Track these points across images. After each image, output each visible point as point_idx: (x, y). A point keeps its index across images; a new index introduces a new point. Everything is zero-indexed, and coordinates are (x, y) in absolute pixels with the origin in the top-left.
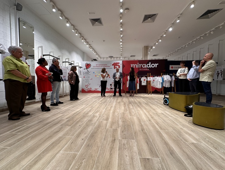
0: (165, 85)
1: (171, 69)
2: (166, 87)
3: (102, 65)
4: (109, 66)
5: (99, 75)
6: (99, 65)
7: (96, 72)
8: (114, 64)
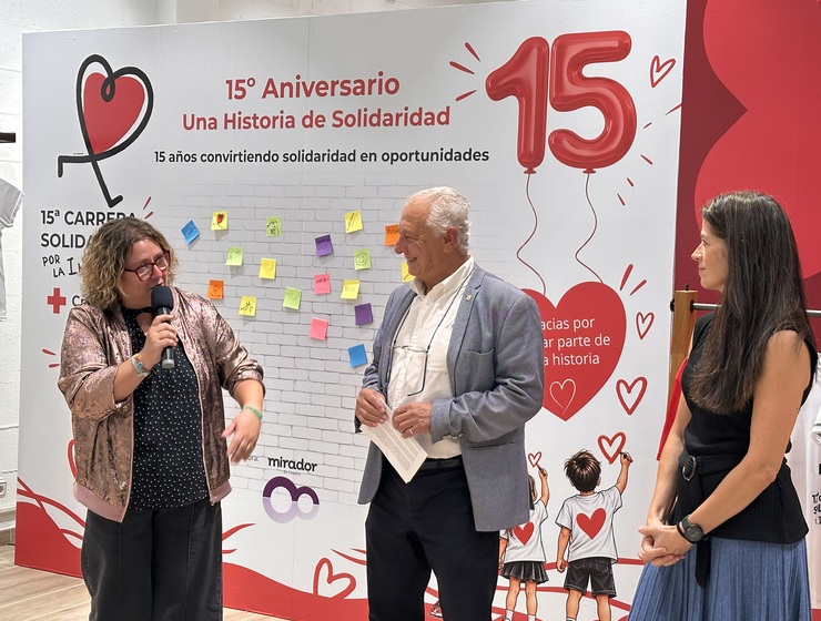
3: (320, 88)
4: (432, 119)
5: (263, 279)
6: (267, 92)
7: (221, 217)
8: (531, 68)
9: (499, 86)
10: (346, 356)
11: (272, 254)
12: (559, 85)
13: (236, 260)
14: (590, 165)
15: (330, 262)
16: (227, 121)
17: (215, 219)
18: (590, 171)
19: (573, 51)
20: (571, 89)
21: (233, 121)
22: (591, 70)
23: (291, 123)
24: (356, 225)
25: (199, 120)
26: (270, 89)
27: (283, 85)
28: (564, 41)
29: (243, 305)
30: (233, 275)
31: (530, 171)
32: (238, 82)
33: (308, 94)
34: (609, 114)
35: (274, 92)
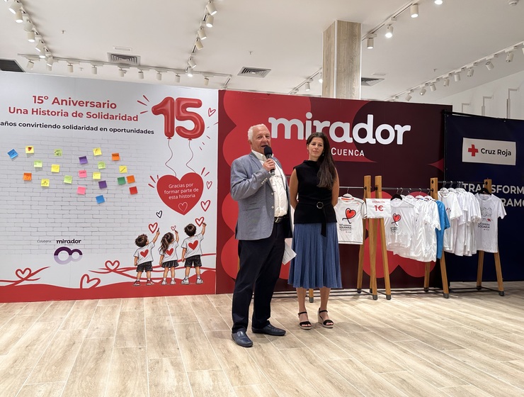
0: (455, 245)
1: (467, 157)
2: (460, 254)
3: (80, 104)
4: (130, 119)
5: (53, 173)
6: (54, 102)
7: (30, 148)
8: (168, 106)
9: (156, 110)
10: (95, 200)
11: (57, 163)
12: (179, 113)
13: (39, 165)
14: (190, 138)
15: (86, 166)
16: (33, 111)
17: (27, 149)
18: (190, 139)
19: (182, 103)
20: (183, 114)
21: (37, 112)
22: (189, 109)
23: (67, 114)
24: (99, 153)
25: (17, 110)
26: (56, 101)
27: (62, 101)
28: (179, 100)
29: (43, 182)
30: (37, 171)
31: (169, 138)
32: (39, 97)
33: (75, 105)
34: (196, 123)
35: (58, 102)
